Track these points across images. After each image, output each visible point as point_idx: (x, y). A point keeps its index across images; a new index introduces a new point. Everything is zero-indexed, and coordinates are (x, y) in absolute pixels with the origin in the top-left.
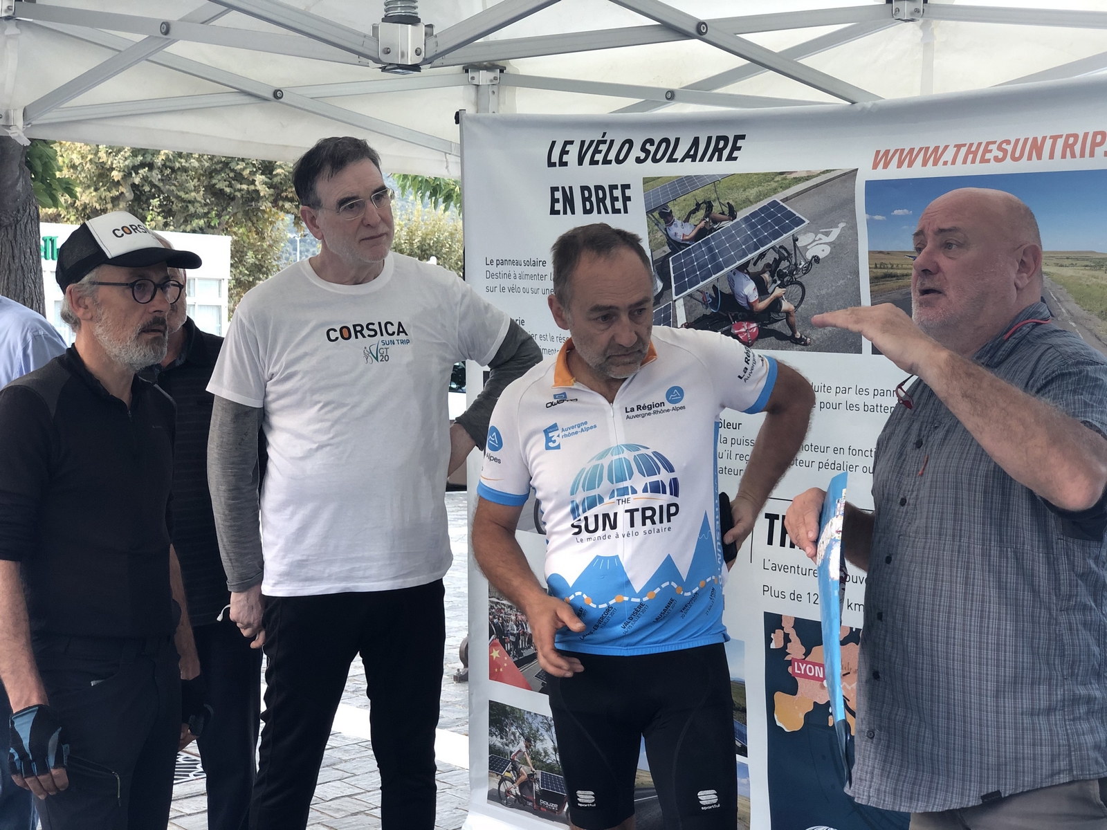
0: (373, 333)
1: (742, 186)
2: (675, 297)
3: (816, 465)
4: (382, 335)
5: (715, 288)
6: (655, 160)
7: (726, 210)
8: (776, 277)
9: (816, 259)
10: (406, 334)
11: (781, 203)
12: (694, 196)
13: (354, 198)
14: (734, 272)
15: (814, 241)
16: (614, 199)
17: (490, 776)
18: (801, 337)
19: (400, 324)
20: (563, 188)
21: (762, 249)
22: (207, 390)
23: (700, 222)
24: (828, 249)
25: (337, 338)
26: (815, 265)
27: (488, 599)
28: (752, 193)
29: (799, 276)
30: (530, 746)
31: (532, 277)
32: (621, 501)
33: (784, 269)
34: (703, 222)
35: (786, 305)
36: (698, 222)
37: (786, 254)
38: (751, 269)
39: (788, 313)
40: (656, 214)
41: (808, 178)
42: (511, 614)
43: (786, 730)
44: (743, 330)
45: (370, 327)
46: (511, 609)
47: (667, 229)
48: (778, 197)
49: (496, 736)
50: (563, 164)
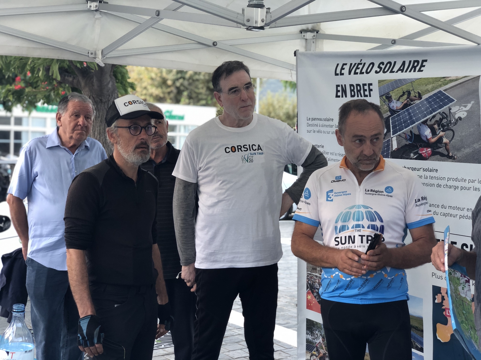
0: (246, 149)
1: (425, 84)
2: (392, 136)
3: (458, 217)
4: (250, 150)
5: (411, 132)
6: (384, 72)
7: (417, 95)
8: (440, 127)
9: (460, 118)
10: (262, 150)
11: (444, 92)
12: (402, 88)
13: (236, 88)
14: (420, 124)
15: (459, 110)
16: (365, 90)
17: (306, 353)
18: (452, 155)
19: (259, 146)
20: (342, 85)
21: (434, 114)
22: (172, 174)
23: (405, 101)
24: (466, 114)
25: (229, 152)
26: (459, 121)
27: (306, 272)
28: (430, 87)
29: (452, 126)
30: (324, 340)
31: (327, 126)
32: (357, 231)
33: (445, 123)
34: (406, 101)
35: (445, 140)
36: (404, 101)
37: (445, 116)
38: (429, 123)
39: (446, 144)
40: (384, 97)
41: (456, 80)
42: (316, 280)
43: (442, 341)
44: (424, 152)
45: (245, 147)
46: (316, 277)
47: (389, 104)
48: (442, 89)
49: (309, 335)
50: (342, 74)
